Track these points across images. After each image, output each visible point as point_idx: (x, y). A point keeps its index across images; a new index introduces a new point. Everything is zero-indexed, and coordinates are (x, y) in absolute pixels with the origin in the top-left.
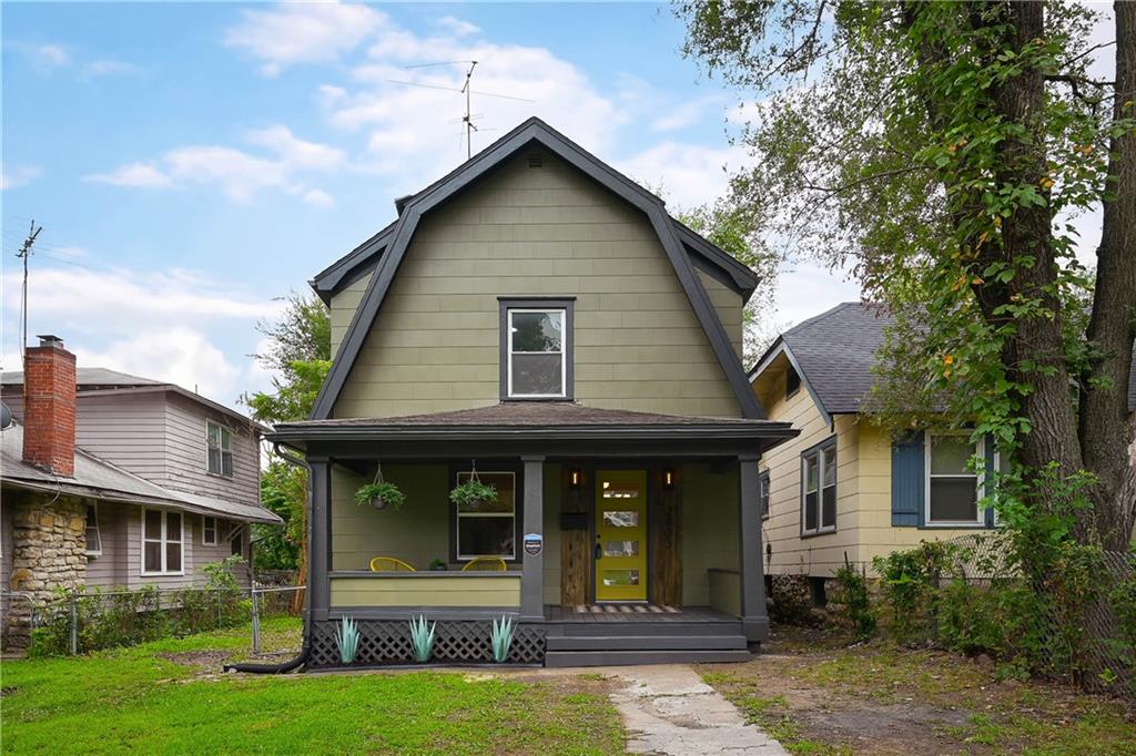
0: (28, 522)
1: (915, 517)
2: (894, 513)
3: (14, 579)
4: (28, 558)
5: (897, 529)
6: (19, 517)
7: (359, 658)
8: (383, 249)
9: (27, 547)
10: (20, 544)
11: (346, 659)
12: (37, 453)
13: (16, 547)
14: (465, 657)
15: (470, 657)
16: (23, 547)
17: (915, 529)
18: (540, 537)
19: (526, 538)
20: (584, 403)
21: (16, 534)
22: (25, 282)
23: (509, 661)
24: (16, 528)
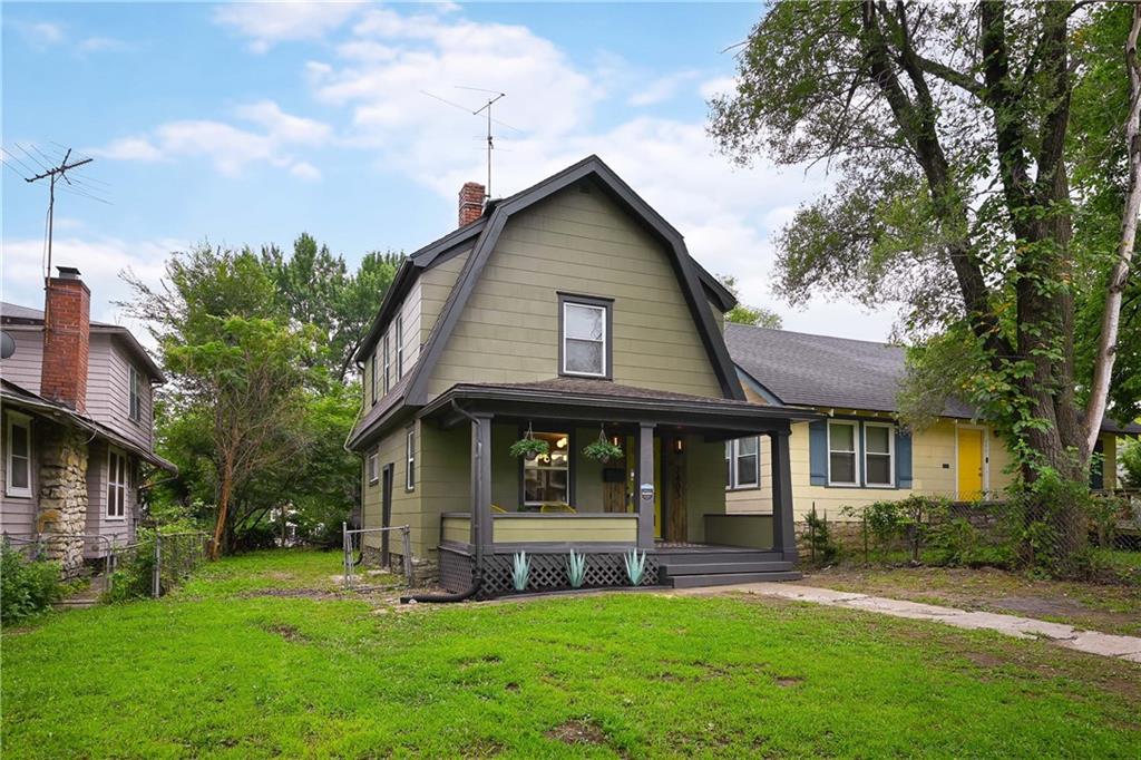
0: (59, 460)
1: (823, 479)
2: (812, 476)
3: (40, 520)
4: (59, 498)
5: (813, 487)
6: (48, 455)
7: (529, 585)
8: (479, 234)
9: (57, 487)
10: (49, 483)
11: (521, 587)
12: (60, 389)
13: (42, 486)
14: (592, 583)
15: (605, 583)
16: (52, 487)
17: (823, 488)
18: (652, 487)
19: (642, 487)
20: (620, 383)
21: (45, 472)
22: (51, 208)
23: (642, 585)
24: (45, 466)
